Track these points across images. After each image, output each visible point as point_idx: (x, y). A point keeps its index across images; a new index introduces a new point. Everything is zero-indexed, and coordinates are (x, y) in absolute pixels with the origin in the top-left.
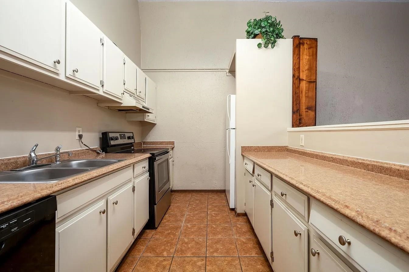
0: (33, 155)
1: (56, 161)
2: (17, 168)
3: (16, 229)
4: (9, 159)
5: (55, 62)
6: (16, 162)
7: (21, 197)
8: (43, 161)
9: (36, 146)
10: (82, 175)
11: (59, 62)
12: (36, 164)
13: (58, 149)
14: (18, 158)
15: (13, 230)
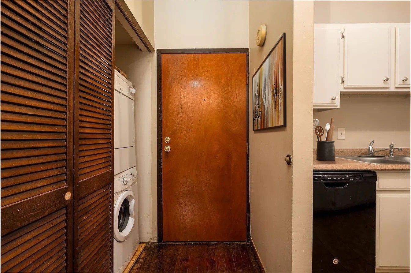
0: (371, 148)
1: (390, 155)
2: (361, 155)
3: (352, 180)
4: (357, 149)
5: (384, 80)
6: (361, 151)
7: (356, 166)
8: (380, 153)
9: (373, 142)
10: (401, 165)
11: (387, 79)
12: (373, 154)
13: (392, 146)
14: (362, 149)
15: (351, 180)
